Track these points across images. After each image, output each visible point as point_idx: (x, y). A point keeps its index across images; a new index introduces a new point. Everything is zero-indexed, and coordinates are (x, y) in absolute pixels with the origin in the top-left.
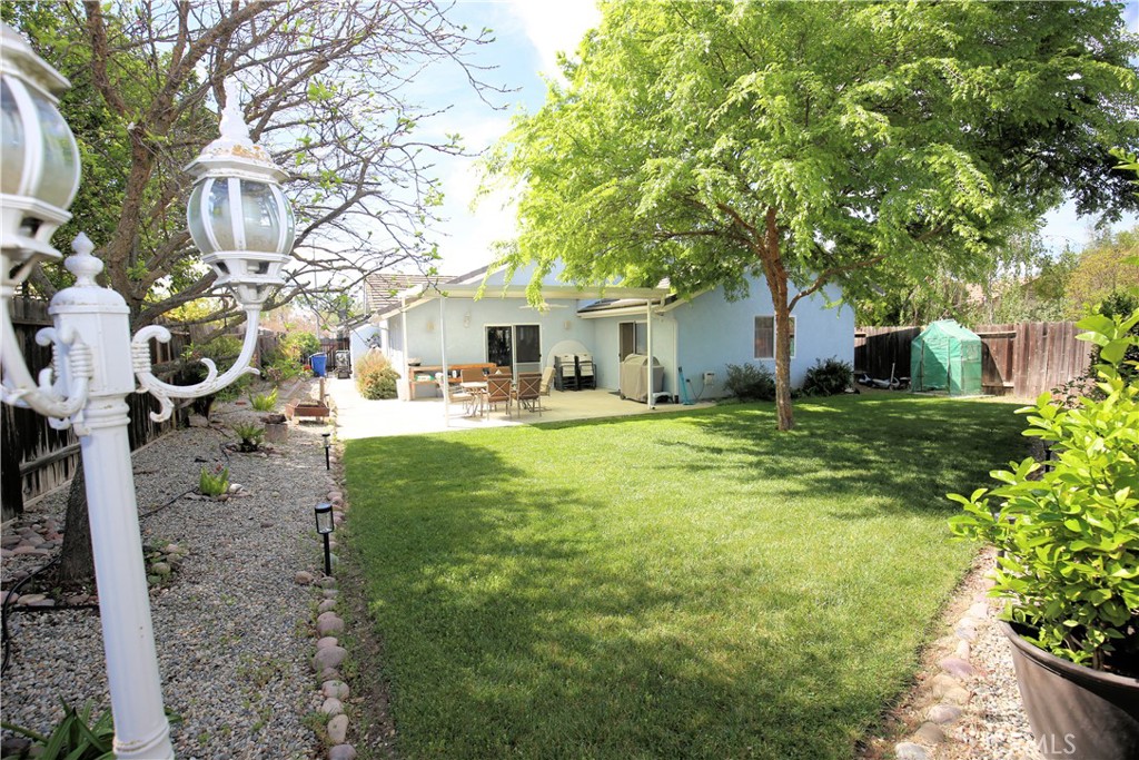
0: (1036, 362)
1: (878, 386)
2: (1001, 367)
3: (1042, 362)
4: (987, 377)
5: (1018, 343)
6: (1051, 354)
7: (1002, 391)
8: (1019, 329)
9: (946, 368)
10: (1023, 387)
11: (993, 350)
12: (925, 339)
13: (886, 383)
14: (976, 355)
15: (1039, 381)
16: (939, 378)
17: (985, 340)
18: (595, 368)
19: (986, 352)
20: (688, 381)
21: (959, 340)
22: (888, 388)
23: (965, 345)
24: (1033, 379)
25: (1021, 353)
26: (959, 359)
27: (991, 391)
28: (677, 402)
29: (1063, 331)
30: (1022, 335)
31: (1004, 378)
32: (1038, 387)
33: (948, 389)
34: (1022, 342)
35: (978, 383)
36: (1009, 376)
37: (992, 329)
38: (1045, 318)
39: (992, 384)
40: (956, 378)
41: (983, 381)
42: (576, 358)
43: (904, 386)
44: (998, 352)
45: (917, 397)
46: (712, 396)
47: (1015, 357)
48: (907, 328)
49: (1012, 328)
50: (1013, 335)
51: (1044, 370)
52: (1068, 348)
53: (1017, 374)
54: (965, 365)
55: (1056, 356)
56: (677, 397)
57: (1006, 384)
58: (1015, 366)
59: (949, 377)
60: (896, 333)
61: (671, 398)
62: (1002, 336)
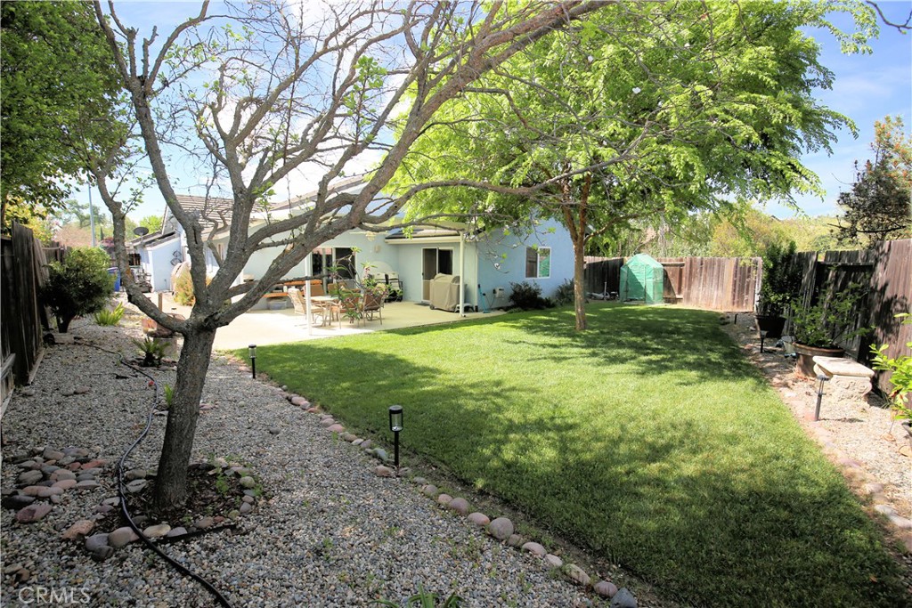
0: (696, 282)
1: (595, 298)
2: (675, 285)
3: (700, 282)
4: (666, 292)
5: (686, 270)
6: (705, 278)
7: (675, 301)
8: (686, 261)
9: (643, 286)
10: (688, 298)
11: (670, 274)
12: (630, 266)
13: (601, 296)
14: (660, 278)
15: (698, 295)
16: (638, 292)
17: (665, 268)
18: (401, 284)
19: (666, 276)
20: (484, 295)
21: (652, 267)
22: (603, 299)
23: (655, 271)
24: (694, 293)
25: (688, 275)
26: (651, 280)
27: (668, 301)
28: (477, 311)
29: (712, 263)
30: (689, 265)
31: (676, 292)
32: (697, 299)
33: (645, 300)
34: (688, 270)
35: (661, 296)
36: (680, 291)
37: (670, 261)
38: (701, 254)
39: (668, 297)
40: (650, 292)
41: (664, 294)
42: (386, 276)
43: (614, 297)
44: (673, 275)
45: (626, 305)
46: (500, 306)
47: (684, 279)
48: (614, 258)
49: (681, 260)
50: (683, 265)
51: (701, 288)
52: (715, 274)
53: (685, 290)
54: (655, 283)
55: (708, 279)
56: (476, 307)
57: (678, 296)
58: (683, 285)
59: (645, 292)
60: (607, 261)
61: (472, 308)
62: (676, 265)
